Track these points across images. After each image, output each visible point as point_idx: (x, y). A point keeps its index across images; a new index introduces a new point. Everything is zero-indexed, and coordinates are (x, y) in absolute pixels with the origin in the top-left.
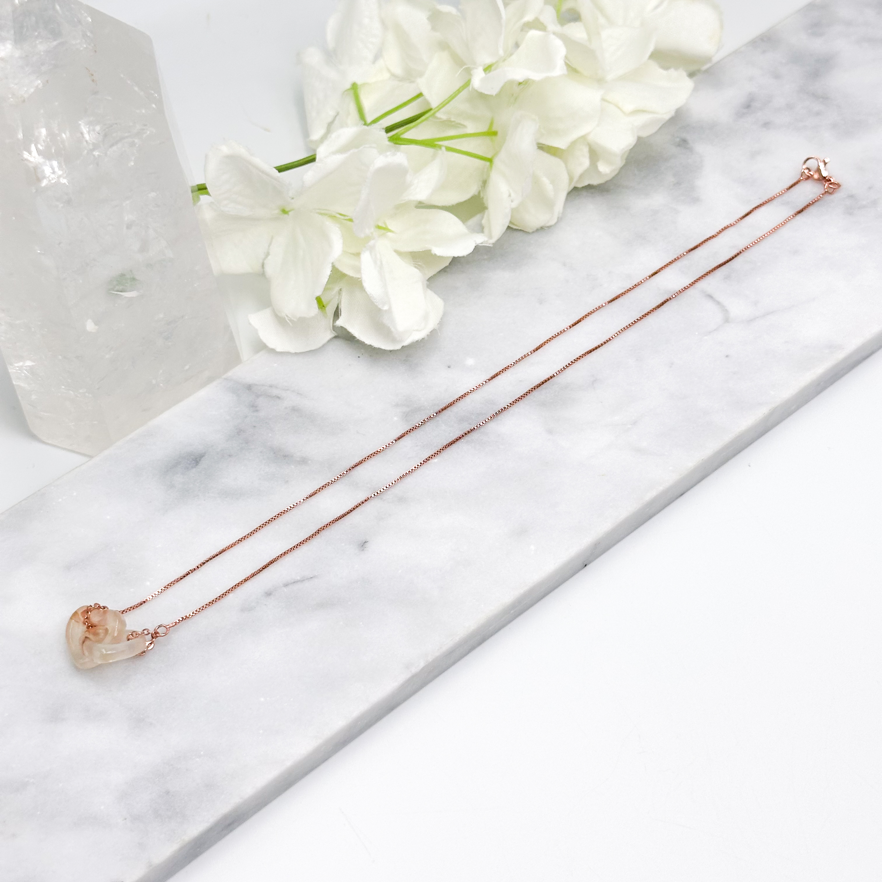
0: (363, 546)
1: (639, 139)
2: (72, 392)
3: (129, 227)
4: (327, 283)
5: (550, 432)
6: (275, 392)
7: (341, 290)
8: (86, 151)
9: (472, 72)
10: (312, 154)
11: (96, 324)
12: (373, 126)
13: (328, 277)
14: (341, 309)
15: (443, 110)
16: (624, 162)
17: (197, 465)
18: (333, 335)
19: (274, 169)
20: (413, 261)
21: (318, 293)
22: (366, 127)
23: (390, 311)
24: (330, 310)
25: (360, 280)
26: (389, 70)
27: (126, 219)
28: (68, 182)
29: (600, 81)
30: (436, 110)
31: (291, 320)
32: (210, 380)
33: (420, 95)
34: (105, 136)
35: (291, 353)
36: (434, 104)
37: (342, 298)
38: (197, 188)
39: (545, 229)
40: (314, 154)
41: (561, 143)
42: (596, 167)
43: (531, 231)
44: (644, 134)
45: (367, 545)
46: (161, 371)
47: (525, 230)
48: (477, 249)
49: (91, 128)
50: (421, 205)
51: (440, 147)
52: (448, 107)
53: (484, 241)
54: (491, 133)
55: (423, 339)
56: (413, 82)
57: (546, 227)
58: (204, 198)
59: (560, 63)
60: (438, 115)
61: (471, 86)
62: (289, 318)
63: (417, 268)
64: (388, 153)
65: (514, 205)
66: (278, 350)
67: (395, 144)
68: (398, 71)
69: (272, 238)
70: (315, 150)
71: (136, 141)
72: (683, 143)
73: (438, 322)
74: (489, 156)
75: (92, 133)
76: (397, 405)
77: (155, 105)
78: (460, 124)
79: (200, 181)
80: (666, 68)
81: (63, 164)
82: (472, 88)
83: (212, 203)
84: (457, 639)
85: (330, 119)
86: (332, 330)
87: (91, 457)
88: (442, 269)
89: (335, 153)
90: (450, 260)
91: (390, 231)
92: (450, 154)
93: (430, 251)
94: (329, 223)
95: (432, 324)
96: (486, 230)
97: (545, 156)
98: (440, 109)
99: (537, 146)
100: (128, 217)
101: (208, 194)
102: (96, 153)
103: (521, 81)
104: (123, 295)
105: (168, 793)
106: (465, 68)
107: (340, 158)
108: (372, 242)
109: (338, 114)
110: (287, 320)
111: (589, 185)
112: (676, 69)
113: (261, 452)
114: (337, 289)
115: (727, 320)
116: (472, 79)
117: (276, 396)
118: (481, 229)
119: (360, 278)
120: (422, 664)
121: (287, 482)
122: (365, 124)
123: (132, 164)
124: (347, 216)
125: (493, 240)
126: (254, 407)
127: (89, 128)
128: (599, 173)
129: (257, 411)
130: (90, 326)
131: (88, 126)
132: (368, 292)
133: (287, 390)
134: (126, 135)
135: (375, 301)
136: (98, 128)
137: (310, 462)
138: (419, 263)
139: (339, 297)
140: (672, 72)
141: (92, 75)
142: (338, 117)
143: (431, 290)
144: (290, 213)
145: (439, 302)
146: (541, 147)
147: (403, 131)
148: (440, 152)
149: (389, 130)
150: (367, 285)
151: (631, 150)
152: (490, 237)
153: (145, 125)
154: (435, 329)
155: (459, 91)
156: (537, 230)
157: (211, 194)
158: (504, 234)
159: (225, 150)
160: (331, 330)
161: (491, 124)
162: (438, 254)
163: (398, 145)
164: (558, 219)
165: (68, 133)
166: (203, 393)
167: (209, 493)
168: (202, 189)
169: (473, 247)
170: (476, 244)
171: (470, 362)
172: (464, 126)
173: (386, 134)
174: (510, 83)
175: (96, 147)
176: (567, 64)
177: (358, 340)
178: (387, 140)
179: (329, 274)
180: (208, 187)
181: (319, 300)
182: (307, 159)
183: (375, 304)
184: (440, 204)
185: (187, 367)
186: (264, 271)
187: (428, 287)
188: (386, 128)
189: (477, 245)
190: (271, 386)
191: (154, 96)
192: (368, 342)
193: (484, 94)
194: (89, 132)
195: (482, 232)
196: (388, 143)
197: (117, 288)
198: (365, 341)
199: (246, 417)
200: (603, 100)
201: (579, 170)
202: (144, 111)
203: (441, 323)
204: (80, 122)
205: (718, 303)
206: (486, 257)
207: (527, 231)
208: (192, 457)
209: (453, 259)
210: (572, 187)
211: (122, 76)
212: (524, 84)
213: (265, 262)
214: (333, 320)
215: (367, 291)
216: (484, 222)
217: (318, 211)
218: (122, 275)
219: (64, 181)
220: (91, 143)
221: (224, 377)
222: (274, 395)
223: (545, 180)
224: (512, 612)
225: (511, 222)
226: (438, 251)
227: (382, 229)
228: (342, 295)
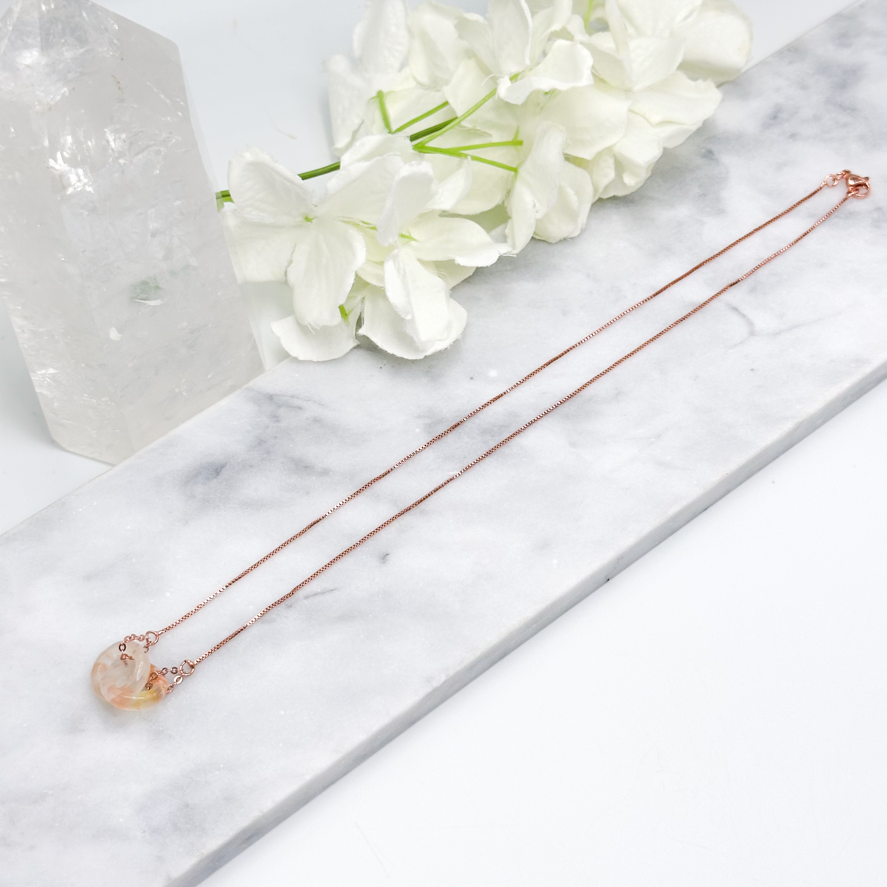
0: (384, 559)
1: (665, 149)
2: (94, 401)
3: (153, 235)
4: (350, 291)
5: (573, 444)
6: (297, 402)
7: (364, 298)
8: (111, 159)
9: (498, 81)
10: (337, 162)
11: (119, 332)
12: (398, 134)
13: (352, 286)
14: (364, 318)
15: (469, 118)
16: (649, 174)
17: (218, 475)
18: (355, 344)
19: (298, 176)
20: (438, 271)
21: (342, 302)
22: (390, 135)
23: (413, 320)
24: (353, 320)
25: (383, 289)
26: (415, 79)
27: (151, 227)
28: (93, 190)
29: (627, 92)
30: (460, 119)
31: (313, 329)
32: (233, 389)
33: (446, 103)
34: (131, 144)
35: (313, 361)
36: (460, 113)
37: (365, 306)
38: (220, 195)
39: (568, 240)
40: (338, 161)
41: (586, 154)
42: (621, 178)
43: (554, 242)
44: (670, 145)
45: (388, 557)
46: (184, 380)
47: (547, 241)
48: (501, 259)
49: (117, 136)
50: (444, 214)
51: (466, 156)
52: (473, 116)
53: (508, 252)
54: (517, 143)
55: (446, 349)
56: (439, 91)
57: (569, 238)
58: (227, 205)
59: (587, 73)
60: (464, 123)
61: (497, 95)
62: (312, 327)
63: (441, 278)
64: (413, 162)
65: (539, 216)
66: (301, 358)
67: (420, 152)
68: (424, 80)
69: (295, 245)
70: (339, 158)
71: (162, 149)
72: (709, 154)
73: (461, 332)
74: (514, 166)
75: (117, 140)
76: (419, 417)
77: (181, 113)
78: (485, 133)
79: (224, 188)
80: (694, 79)
81: (89, 172)
82: (498, 96)
83: (235, 210)
84: (478, 653)
85: (355, 127)
86: (355, 338)
87: (113, 465)
88: (466, 279)
89: (359, 160)
90: (474, 270)
91: (414, 240)
92: (476, 163)
93: (454, 260)
94: (352, 232)
95: (455, 334)
96: (509, 240)
97: (570, 167)
98: (466, 117)
99: (564, 157)
100: (153, 225)
101: (231, 201)
102: (122, 161)
103: (547, 90)
104: (146, 304)
105: (187, 806)
106: (491, 77)
107: (365, 165)
108: (396, 251)
109: (363, 122)
110: (310, 329)
111: (614, 196)
112: (705, 79)
113: (282, 463)
114: (359, 298)
115: (752, 333)
116: (498, 88)
117: (297, 406)
118: (504, 239)
119: (383, 287)
120: (443, 678)
121: (308, 493)
122: (390, 132)
123: (158, 172)
124: (371, 224)
125: (517, 251)
126: (276, 418)
127: (114, 136)
128: (624, 184)
129: (278, 421)
130: (114, 334)
131: (113, 134)
132: (391, 302)
133: (309, 400)
134: (152, 143)
135: (398, 310)
136: (123, 136)
137: (331, 473)
138: (441, 273)
139: (362, 305)
140: (700, 83)
141: (119, 83)
142: (363, 126)
143: (454, 299)
144: (313, 221)
145: (462, 311)
146: (568, 158)
147: (428, 139)
148: (466, 161)
149: (413, 138)
150: (390, 294)
151: (657, 162)
152: (514, 247)
153: (171, 133)
154: (458, 339)
155: (485, 100)
156: (560, 241)
157: (234, 200)
158: (528, 244)
159: (248, 157)
160: (353, 338)
161: (517, 133)
162: (462, 264)
163: (422, 154)
164: (581, 230)
165: (93, 140)
166: (224, 403)
167: (229, 503)
168: (225, 195)
169: (497, 258)
170: (500, 254)
171: (493, 373)
172: (490, 135)
173: (410, 142)
174: (537, 92)
175: (121, 154)
176: (594, 75)
177: (381, 349)
178: (411, 148)
179: (353, 283)
180: (231, 194)
181: (342, 308)
182: (332, 167)
183: (399, 313)
184: (464, 213)
185: (210, 376)
186: (286, 278)
187: (451, 296)
188: (411, 136)
189: (501, 256)
190: (292, 397)
191: (181, 104)
192: (390, 351)
193: (510, 103)
194: (115, 140)
195: (505, 241)
196: (412, 151)
197: (141, 296)
198: (387, 351)
199: (267, 427)
200: (630, 111)
201: (604, 182)
202: (169, 119)
203: (464, 333)
204: (106, 130)
205: (744, 316)
206: (509, 268)
207: (551, 242)
208: (213, 467)
209: (476, 268)
210: (596, 198)
211: (148, 83)
212: (551, 93)
213: (288, 270)
214: (356, 329)
215: (390, 300)
216: (507, 231)
217: (341, 219)
218: (145, 283)
219: (89, 189)
220: (117, 150)
221: (245, 386)
222: (296, 405)
223: (570, 192)
224: (534, 626)
225: (535, 233)
226: (461, 261)
227: (406, 237)
228: (365, 304)
